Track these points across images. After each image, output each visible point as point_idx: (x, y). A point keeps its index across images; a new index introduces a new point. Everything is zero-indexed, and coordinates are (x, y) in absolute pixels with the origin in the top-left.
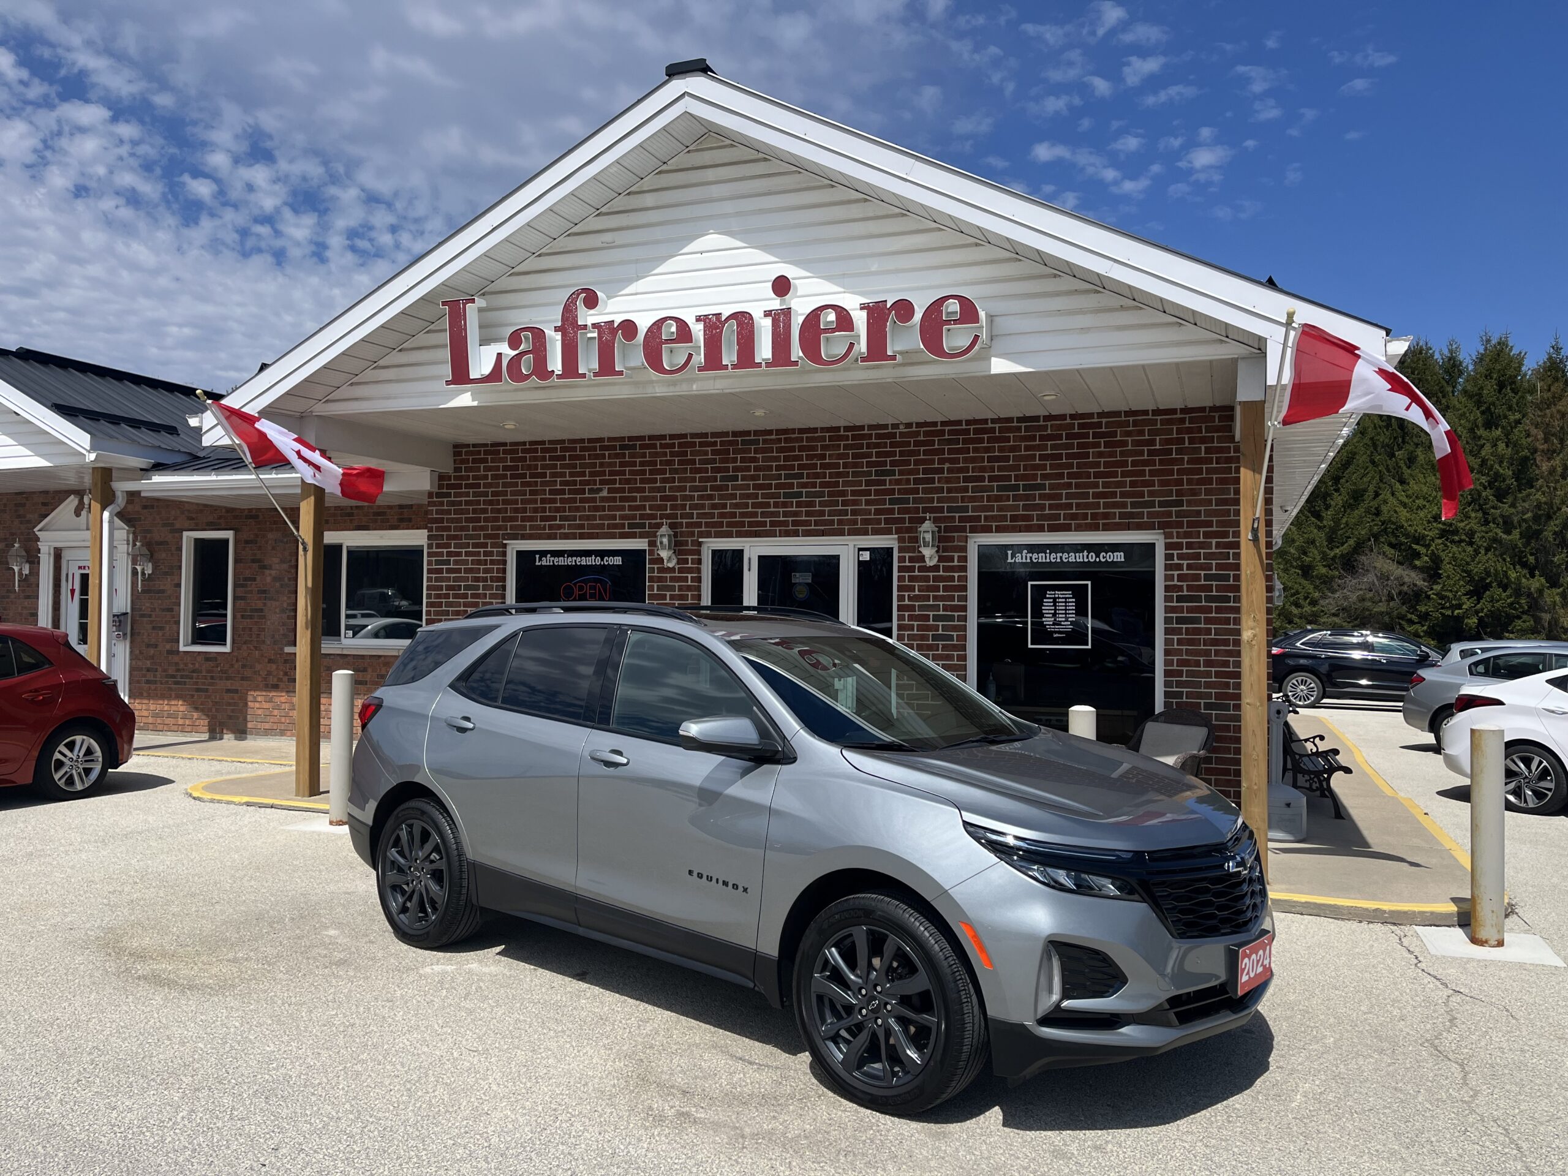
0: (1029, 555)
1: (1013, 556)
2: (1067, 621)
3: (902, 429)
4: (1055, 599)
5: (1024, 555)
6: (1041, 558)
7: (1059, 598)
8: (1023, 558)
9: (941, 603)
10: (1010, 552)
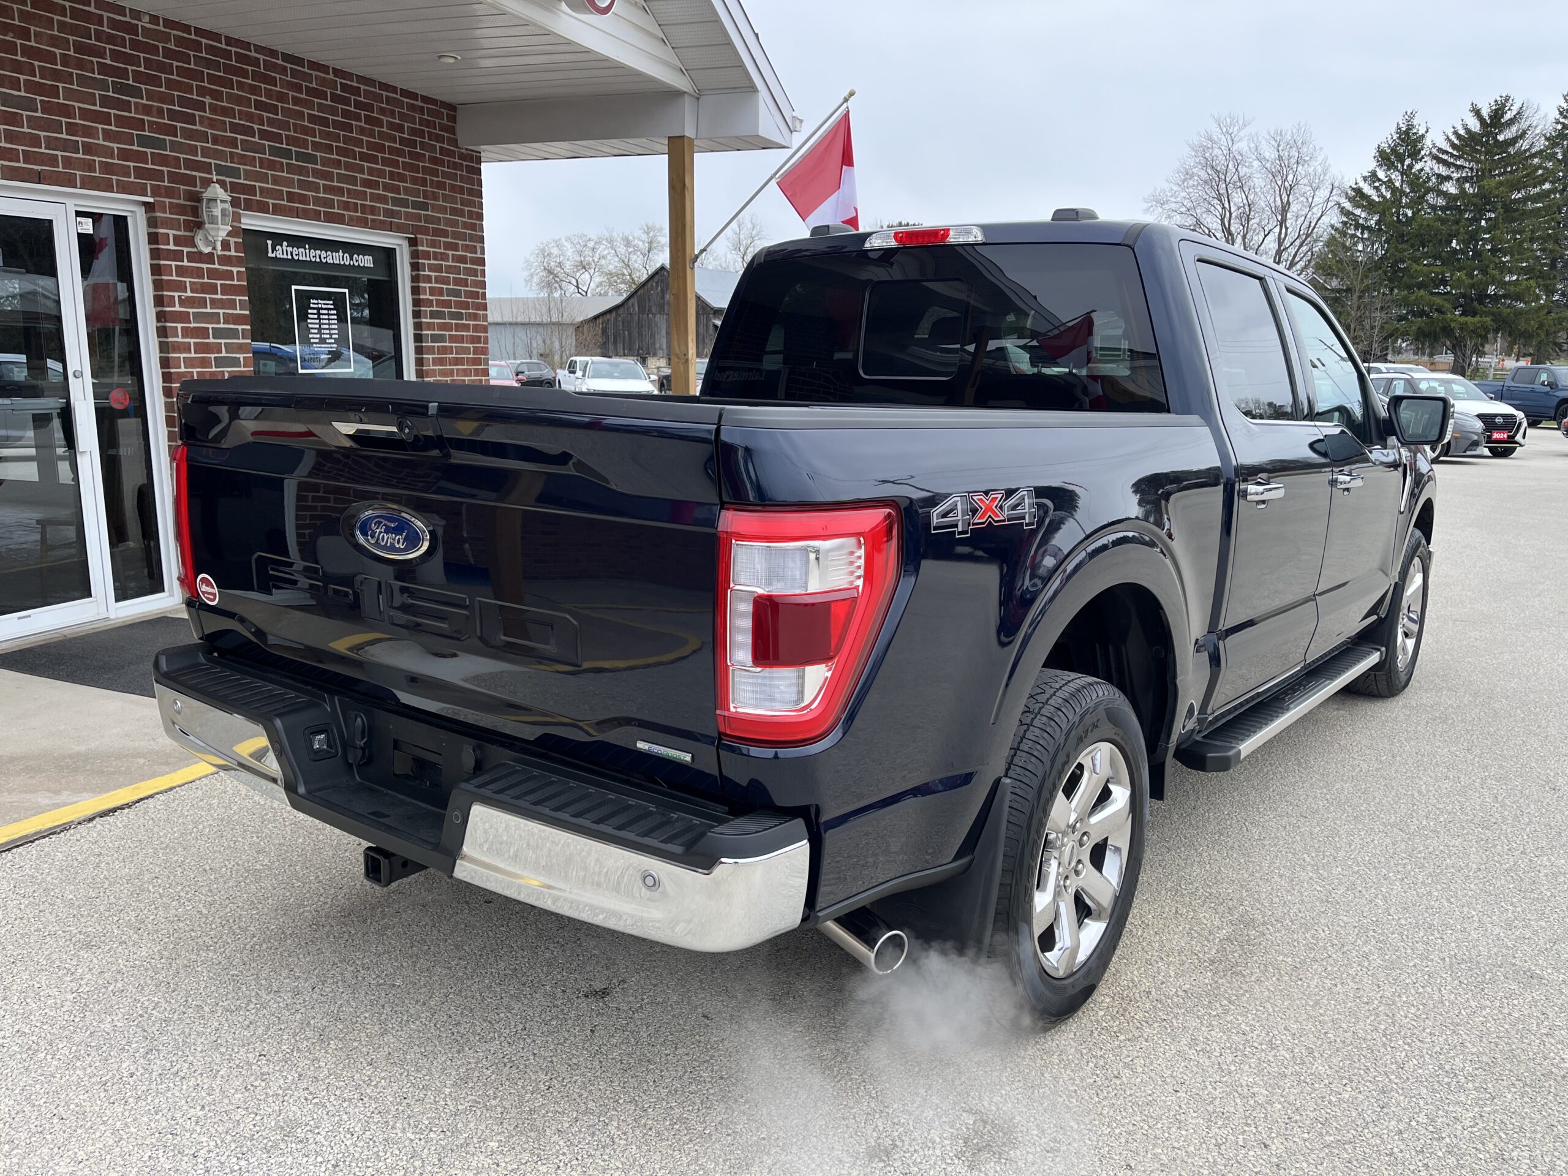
0: (290, 249)
1: (274, 249)
2: (331, 338)
3: (145, 22)
4: (318, 309)
5: (284, 248)
6: (302, 254)
7: (322, 309)
8: (283, 252)
9: (221, 311)
10: (269, 242)
